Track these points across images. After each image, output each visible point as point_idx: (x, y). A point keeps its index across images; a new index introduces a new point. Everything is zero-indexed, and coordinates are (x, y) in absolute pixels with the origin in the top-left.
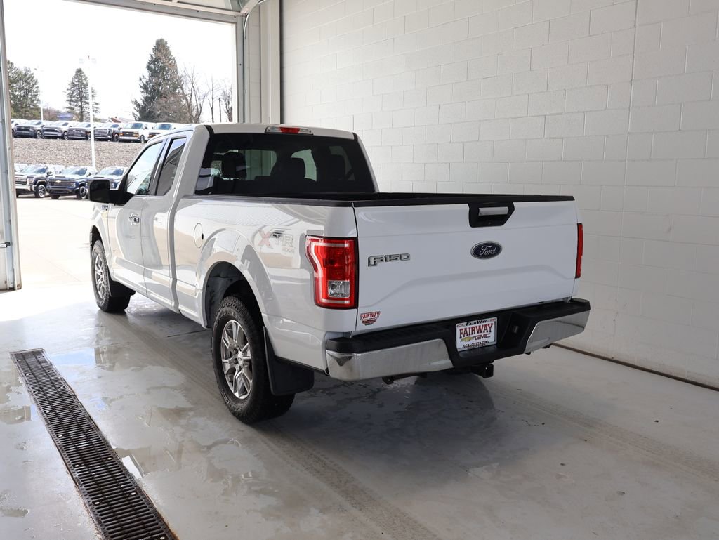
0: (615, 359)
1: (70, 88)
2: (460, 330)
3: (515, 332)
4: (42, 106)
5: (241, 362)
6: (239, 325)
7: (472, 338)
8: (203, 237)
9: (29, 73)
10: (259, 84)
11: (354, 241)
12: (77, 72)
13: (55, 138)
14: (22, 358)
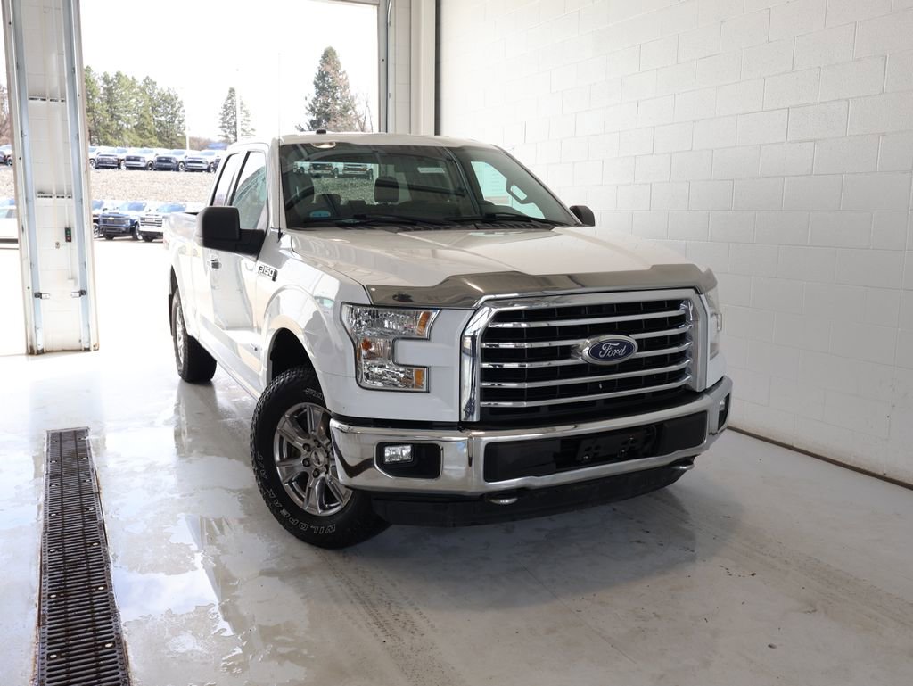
0: (888, 476)
1: (221, 112)
9: (173, 94)
10: (408, 86)
12: (230, 92)
13: (201, 170)
14: (58, 439)
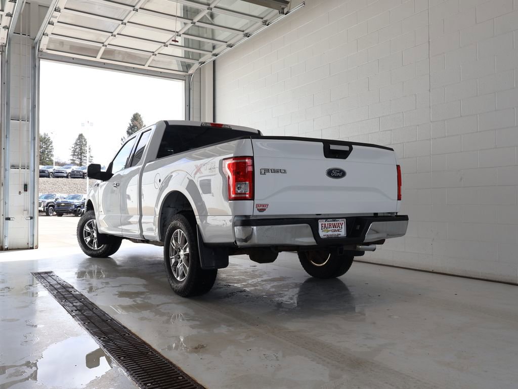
0: (434, 271)
1: (74, 146)
2: (322, 224)
3: (358, 229)
4: (54, 159)
5: (182, 257)
6: (182, 232)
7: (330, 231)
8: (160, 180)
9: (47, 137)
11: (252, 158)
12: (79, 136)
13: (63, 177)
